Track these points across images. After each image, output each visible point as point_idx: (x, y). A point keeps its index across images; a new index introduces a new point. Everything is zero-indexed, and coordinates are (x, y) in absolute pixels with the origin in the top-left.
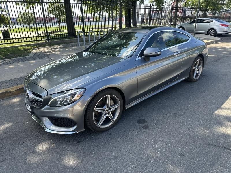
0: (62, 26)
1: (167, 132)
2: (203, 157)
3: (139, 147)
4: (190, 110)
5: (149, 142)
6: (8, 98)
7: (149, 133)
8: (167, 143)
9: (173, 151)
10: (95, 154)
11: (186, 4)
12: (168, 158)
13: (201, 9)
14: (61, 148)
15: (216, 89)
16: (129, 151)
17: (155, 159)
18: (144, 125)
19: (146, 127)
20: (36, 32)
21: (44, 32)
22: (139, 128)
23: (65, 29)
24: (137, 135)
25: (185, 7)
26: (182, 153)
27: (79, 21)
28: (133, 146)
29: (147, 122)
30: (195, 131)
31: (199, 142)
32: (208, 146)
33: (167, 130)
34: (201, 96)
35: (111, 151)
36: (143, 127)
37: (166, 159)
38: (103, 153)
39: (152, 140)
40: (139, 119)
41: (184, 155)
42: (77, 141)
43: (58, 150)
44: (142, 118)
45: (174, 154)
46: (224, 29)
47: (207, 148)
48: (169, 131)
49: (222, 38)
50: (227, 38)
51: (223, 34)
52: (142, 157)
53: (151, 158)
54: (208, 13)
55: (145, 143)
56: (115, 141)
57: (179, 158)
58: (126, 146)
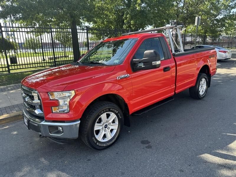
0: (67, 51)
1: (169, 151)
2: (200, 173)
3: (144, 164)
4: (189, 132)
5: (152, 160)
6: (20, 121)
7: (152, 152)
8: (168, 161)
9: (174, 168)
10: (104, 170)
11: (185, 31)
12: (169, 174)
13: (200, 36)
14: (74, 165)
15: (213, 113)
16: (135, 167)
17: (158, 175)
18: (147, 145)
19: (150, 147)
20: (42, 57)
21: (49, 57)
22: (144, 148)
23: (69, 53)
24: (141, 154)
25: (185, 34)
26: (181, 170)
27: (83, 46)
28: (138, 164)
29: (150, 142)
30: (193, 151)
31: (197, 160)
32: (205, 164)
33: (168, 150)
34: (200, 119)
35: (118, 168)
36: (146, 147)
37: (167, 175)
38: (111, 169)
39: (154, 158)
40: (143, 140)
41: (183, 171)
42: (87, 159)
43: (71, 167)
44: (146, 139)
45: (175, 170)
46: (223, 55)
47: (204, 165)
48: (170, 150)
49: (221, 63)
50: (226, 63)
51: (222, 59)
52: (146, 173)
53: (154, 173)
54: (207, 39)
55: (149, 161)
56: (121, 159)
57: (179, 173)
58: (132, 163)
